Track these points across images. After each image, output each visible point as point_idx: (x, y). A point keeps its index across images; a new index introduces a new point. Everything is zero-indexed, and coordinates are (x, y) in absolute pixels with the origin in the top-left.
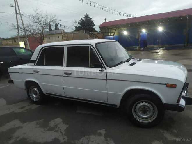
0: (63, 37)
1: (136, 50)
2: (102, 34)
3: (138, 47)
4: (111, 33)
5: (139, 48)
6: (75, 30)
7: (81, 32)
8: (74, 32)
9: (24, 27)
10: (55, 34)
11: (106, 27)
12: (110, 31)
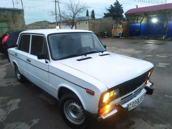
1: (162, 40)
2: (127, 21)
3: (164, 36)
4: (137, 20)
5: (165, 37)
6: (104, 17)
7: (109, 18)
8: (102, 18)
10: (84, 20)
11: (132, 14)
12: (136, 18)
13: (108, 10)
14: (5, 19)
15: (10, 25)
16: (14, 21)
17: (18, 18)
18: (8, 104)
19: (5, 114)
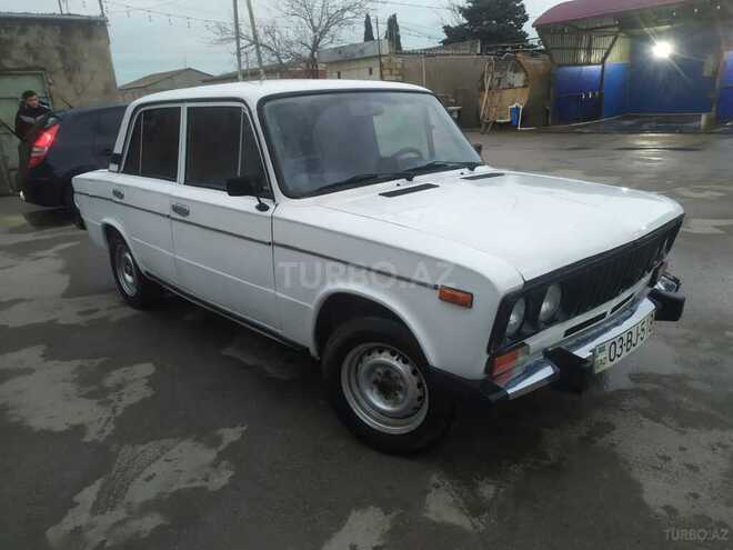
0: (384, 73)
1: (696, 131)
2: (547, 57)
3: (704, 117)
4: (589, 50)
5: (709, 120)
6: (444, 42)
7: (465, 48)
8: (437, 48)
9: (255, 37)
10: (358, 60)
11: (565, 23)
12: (584, 44)
13: (462, 10)
14: (30, 61)
15: (52, 88)
16: (71, 70)
17: (86, 55)
18: (109, 382)
19: (108, 415)
